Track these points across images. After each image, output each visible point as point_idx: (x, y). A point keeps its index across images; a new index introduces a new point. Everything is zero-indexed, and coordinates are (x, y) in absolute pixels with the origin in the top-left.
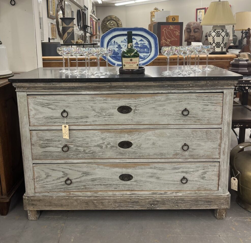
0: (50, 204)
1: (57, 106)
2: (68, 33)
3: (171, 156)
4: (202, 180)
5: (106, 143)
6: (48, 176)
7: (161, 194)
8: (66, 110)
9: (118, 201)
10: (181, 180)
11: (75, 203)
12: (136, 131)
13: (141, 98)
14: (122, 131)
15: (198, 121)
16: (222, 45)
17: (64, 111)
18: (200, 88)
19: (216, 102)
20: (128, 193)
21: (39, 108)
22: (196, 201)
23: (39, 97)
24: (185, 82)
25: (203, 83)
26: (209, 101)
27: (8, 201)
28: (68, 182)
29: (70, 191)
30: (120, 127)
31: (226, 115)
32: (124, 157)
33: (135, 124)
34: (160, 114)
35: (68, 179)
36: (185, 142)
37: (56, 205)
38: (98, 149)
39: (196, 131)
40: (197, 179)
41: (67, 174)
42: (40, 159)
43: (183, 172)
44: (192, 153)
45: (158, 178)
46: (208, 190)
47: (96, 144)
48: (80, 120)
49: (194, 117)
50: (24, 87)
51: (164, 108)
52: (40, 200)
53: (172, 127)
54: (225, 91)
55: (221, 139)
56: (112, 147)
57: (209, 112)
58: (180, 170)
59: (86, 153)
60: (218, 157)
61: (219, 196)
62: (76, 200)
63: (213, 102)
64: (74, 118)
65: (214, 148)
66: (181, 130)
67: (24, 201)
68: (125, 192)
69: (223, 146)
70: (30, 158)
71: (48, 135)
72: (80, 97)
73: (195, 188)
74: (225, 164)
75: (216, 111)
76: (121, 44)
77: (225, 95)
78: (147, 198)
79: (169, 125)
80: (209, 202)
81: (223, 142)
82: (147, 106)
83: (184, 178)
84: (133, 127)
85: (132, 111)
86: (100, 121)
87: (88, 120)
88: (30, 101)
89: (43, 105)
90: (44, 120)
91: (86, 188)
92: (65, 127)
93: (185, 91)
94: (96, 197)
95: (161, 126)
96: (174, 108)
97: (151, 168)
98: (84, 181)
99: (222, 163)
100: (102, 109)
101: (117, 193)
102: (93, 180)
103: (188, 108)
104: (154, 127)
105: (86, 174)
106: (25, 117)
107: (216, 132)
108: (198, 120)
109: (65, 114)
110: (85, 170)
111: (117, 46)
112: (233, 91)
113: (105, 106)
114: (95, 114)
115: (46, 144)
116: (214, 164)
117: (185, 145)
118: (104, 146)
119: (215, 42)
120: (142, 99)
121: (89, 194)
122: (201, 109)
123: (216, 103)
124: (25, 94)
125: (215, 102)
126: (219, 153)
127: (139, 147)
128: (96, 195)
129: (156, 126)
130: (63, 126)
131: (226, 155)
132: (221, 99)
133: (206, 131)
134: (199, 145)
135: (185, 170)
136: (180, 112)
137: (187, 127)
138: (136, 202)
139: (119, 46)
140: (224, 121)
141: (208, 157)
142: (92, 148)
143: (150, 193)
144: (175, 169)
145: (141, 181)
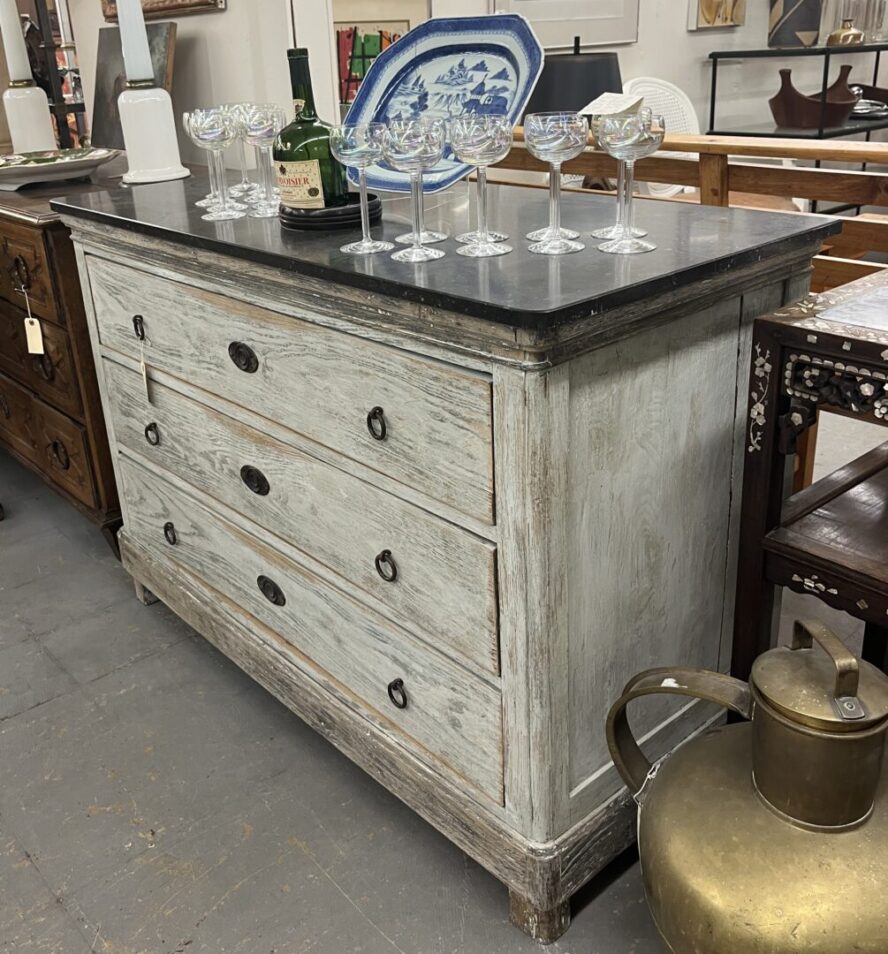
3: (360, 580)
4: (452, 731)
5: (218, 455)
6: (141, 498)
7: (346, 703)
9: (253, 653)
10: (390, 688)
11: (183, 603)
12: (273, 445)
13: (272, 326)
14: (245, 431)
15: (417, 476)
18: (412, 331)
19: (468, 416)
20: (277, 643)
21: (106, 297)
22: (429, 794)
24: (357, 292)
25: (408, 310)
26: (446, 404)
28: (170, 534)
29: (181, 563)
30: (241, 415)
31: (510, 493)
32: (259, 519)
33: (269, 416)
34: (319, 406)
35: (169, 527)
36: (389, 548)
37: (158, 586)
38: (207, 466)
39: (416, 519)
40: (436, 714)
41: (167, 511)
43: (395, 660)
44: (412, 603)
45: (339, 641)
46: (470, 781)
47: (203, 449)
48: (169, 359)
51: (327, 383)
53: (351, 467)
54: (499, 374)
56: (232, 473)
58: (388, 648)
59: (191, 469)
60: (489, 665)
61: (501, 832)
62: (184, 596)
63: (458, 409)
64: (159, 347)
65: (473, 620)
66: (376, 495)
67: (120, 545)
68: (270, 637)
69: (507, 626)
70: (114, 436)
71: (126, 382)
73: (436, 746)
75: (471, 456)
77: (498, 393)
78: (309, 689)
79: (344, 459)
80: (468, 828)
81: (507, 611)
82: (287, 360)
83: (398, 685)
84: (264, 425)
85: (260, 369)
86: (203, 375)
87: (182, 364)
89: (109, 290)
90: (117, 336)
91: (203, 573)
93: (372, 334)
94: (215, 611)
95: (325, 452)
96: (352, 395)
97: (319, 594)
98: (199, 550)
100: (202, 339)
101: (256, 629)
102: (214, 558)
103: (387, 411)
105: (199, 531)
107: (477, 551)
108: (419, 475)
110: (195, 517)
111: (415, 99)
113: (204, 328)
114: (192, 349)
115: (127, 405)
116: (483, 688)
117: (387, 556)
118: (217, 464)
120: (275, 331)
121: (208, 594)
122: (425, 428)
123: (469, 421)
124: (81, 248)
125: (464, 413)
126: (494, 654)
127: (284, 504)
128: (216, 604)
129: (312, 444)
133: (445, 533)
135: (404, 658)
137: (390, 486)
138: (286, 685)
139: (423, 97)
140: (504, 514)
141: (457, 643)
142: (199, 459)
143: (321, 678)
144: (375, 634)
145: (304, 625)
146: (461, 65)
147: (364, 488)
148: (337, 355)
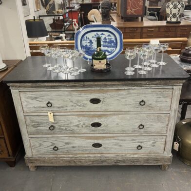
0: (44, 162)
1: (43, 99)
2: (50, 5)
3: (130, 132)
4: (152, 147)
5: (81, 124)
6: (40, 145)
7: (123, 156)
8: (50, 102)
9: (92, 160)
10: (137, 147)
11: (61, 162)
12: (105, 116)
14: (94, 116)
16: (178, 16)
17: (49, 103)
18: (155, 85)
20: (99, 155)
21: (30, 100)
22: (148, 160)
23: (28, 93)
24: (143, 81)
25: (157, 82)
26: (161, 95)
27: (14, 160)
28: (56, 148)
29: (58, 154)
30: (92, 113)
31: (174, 105)
32: (95, 133)
33: (103, 111)
34: (122, 104)
35: (55, 147)
36: (141, 123)
37: (48, 163)
38: (76, 128)
39: (150, 116)
40: (149, 146)
41: (54, 144)
42: (33, 134)
43: (138, 142)
44: (146, 130)
45: (120, 146)
46: (156, 153)
47: (74, 125)
48: (62, 109)
49: (149, 106)
50: (16, 86)
51: (126, 99)
52: (36, 160)
53: (132, 113)
54: (174, 87)
55: (169, 121)
56: (86, 126)
57: (161, 102)
58: (136, 141)
59: (67, 131)
60: (165, 132)
61: (164, 157)
62: (62, 160)
63: (164, 95)
64: (57, 107)
65: (163, 127)
67: (26, 160)
68: (96, 155)
69: (170, 125)
70: (27, 134)
71: (38, 119)
72: (60, 93)
74: (171, 137)
75: (166, 102)
76: (92, 39)
77: (174, 90)
79: (129, 112)
80: (157, 161)
81: (170, 123)
83: (139, 146)
84: (102, 113)
85: (101, 102)
86: (77, 109)
87: (68, 108)
88: (21, 96)
89: (32, 98)
90: (34, 109)
91: (68, 152)
92: (50, 114)
94: (76, 158)
96: (134, 100)
97: (115, 140)
98: (67, 148)
99: (168, 137)
100: (78, 101)
101: (91, 155)
102: (73, 147)
103: (144, 100)
104: (117, 113)
105: (68, 143)
106: (19, 107)
107: (165, 116)
108: (152, 108)
109: (49, 105)
110: (67, 141)
111: (89, 41)
112: (181, 87)
113: (80, 98)
114: (73, 104)
115: (37, 125)
116: (162, 137)
117: (141, 125)
118: (80, 126)
119: (172, 13)
120: (109, 93)
121: (71, 156)
122: (155, 100)
124: (17, 91)
125: (166, 95)
126: (167, 130)
127: (107, 126)
128: (76, 156)
129: (119, 112)
130: (49, 113)
131: (172, 131)
132: (171, 93)
134: (152, 125)
135: (140, 141)
136: (138, 103)
137: (143, 113)
138: (104, 161)
139: (91, 41)
140: (173, 108)
141: (158, 132)
142: (72, 127)
143: (115, 155)
144: (133, 140)
145: (108, 147)
146: (97, 34)
147: (135, 115)
148: (130, 94)
